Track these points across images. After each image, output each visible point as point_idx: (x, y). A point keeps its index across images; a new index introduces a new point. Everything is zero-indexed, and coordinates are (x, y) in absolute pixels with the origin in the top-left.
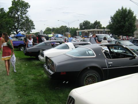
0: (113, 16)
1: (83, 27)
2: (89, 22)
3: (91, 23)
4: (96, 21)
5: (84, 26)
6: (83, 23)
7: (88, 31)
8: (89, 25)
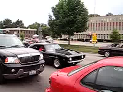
0: (55, 7)
1: (4, 26)
2: (11, 21)
3: (12, 21)
4: (19, 20)
5: (5, 24)
6: (4, 21)
7: (10, 30)
8: (11, 24)
